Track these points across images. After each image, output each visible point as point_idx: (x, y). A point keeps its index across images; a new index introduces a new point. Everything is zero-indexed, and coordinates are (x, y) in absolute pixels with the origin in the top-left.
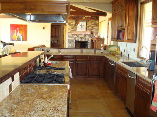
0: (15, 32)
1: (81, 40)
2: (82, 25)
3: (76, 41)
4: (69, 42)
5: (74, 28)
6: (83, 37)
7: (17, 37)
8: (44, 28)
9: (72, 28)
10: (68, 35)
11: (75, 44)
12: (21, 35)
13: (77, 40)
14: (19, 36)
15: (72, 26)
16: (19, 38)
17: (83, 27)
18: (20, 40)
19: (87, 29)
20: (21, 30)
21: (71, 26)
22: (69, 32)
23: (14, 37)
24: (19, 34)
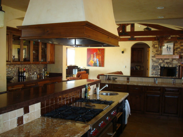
0: (92, 57)
1: (168, 66)
2: (169, 47)
3: (161, 67)
4: (153, 68)
5: (159, 52)
6: (170, 62)
7: (93, 62)
8: (123, 52)
9: (156, 52)
10: (152, 60)
11: (159, 71)
12: (98, 60)
13: (162, 65)
14: (96, 61)
15: (157, 49)
16: (96, 64)
17: (170, 50)
18: (97, 66)
19: (175, 51)
20: (99, 54)
21: (155, 49)
22: (153, 55)
23: (91, 62)
24: (96, 59)
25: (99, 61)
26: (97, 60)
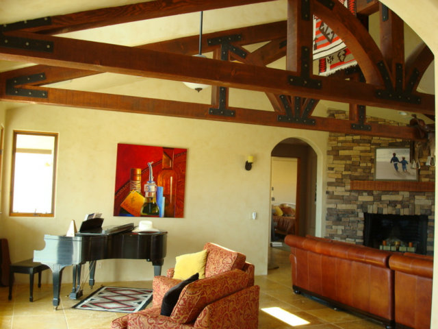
0: (139, 178)
1: (394, 213)
2: (400, 160)
3: (366, 214)
4: (334, 218)
5: (359, 170)
6: (401, 202)
7: (143, 200)
8: (248, 166)
9: (346, 169)
10: (327, 192)
11: (361, 226)
12: (162, 190)
13: (372, 209)
14: (153, 194)
15: (348, 162)
16: (155, 205)
17: (404, 167)
18: (157, 215)
20: (165, 169)
21: (343, 162)
22: (334, 180)
23: (133, 199)
24: (153, 188)
25: (166, 195)
26: (157, 193)
